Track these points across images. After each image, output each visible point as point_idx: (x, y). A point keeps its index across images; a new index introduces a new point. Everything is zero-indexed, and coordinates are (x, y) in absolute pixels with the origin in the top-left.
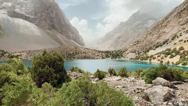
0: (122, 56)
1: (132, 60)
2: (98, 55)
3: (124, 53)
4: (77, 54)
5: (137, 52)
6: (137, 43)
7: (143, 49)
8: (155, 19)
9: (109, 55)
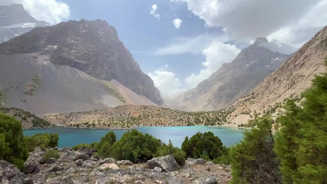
0: (226, 121)
1: (243, 127)
2: (181, 120)
3: (228, 116)
4: (145, 117)
5: (252, 114)
6: (252, 97)
7: (264, 108)
8: (283, 55)
9: (201, 119)
